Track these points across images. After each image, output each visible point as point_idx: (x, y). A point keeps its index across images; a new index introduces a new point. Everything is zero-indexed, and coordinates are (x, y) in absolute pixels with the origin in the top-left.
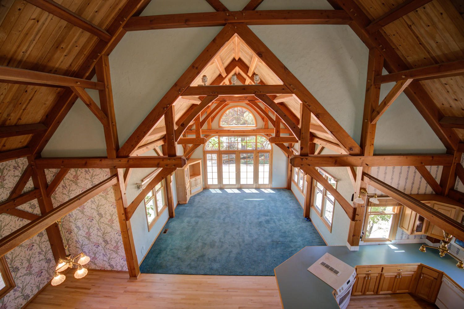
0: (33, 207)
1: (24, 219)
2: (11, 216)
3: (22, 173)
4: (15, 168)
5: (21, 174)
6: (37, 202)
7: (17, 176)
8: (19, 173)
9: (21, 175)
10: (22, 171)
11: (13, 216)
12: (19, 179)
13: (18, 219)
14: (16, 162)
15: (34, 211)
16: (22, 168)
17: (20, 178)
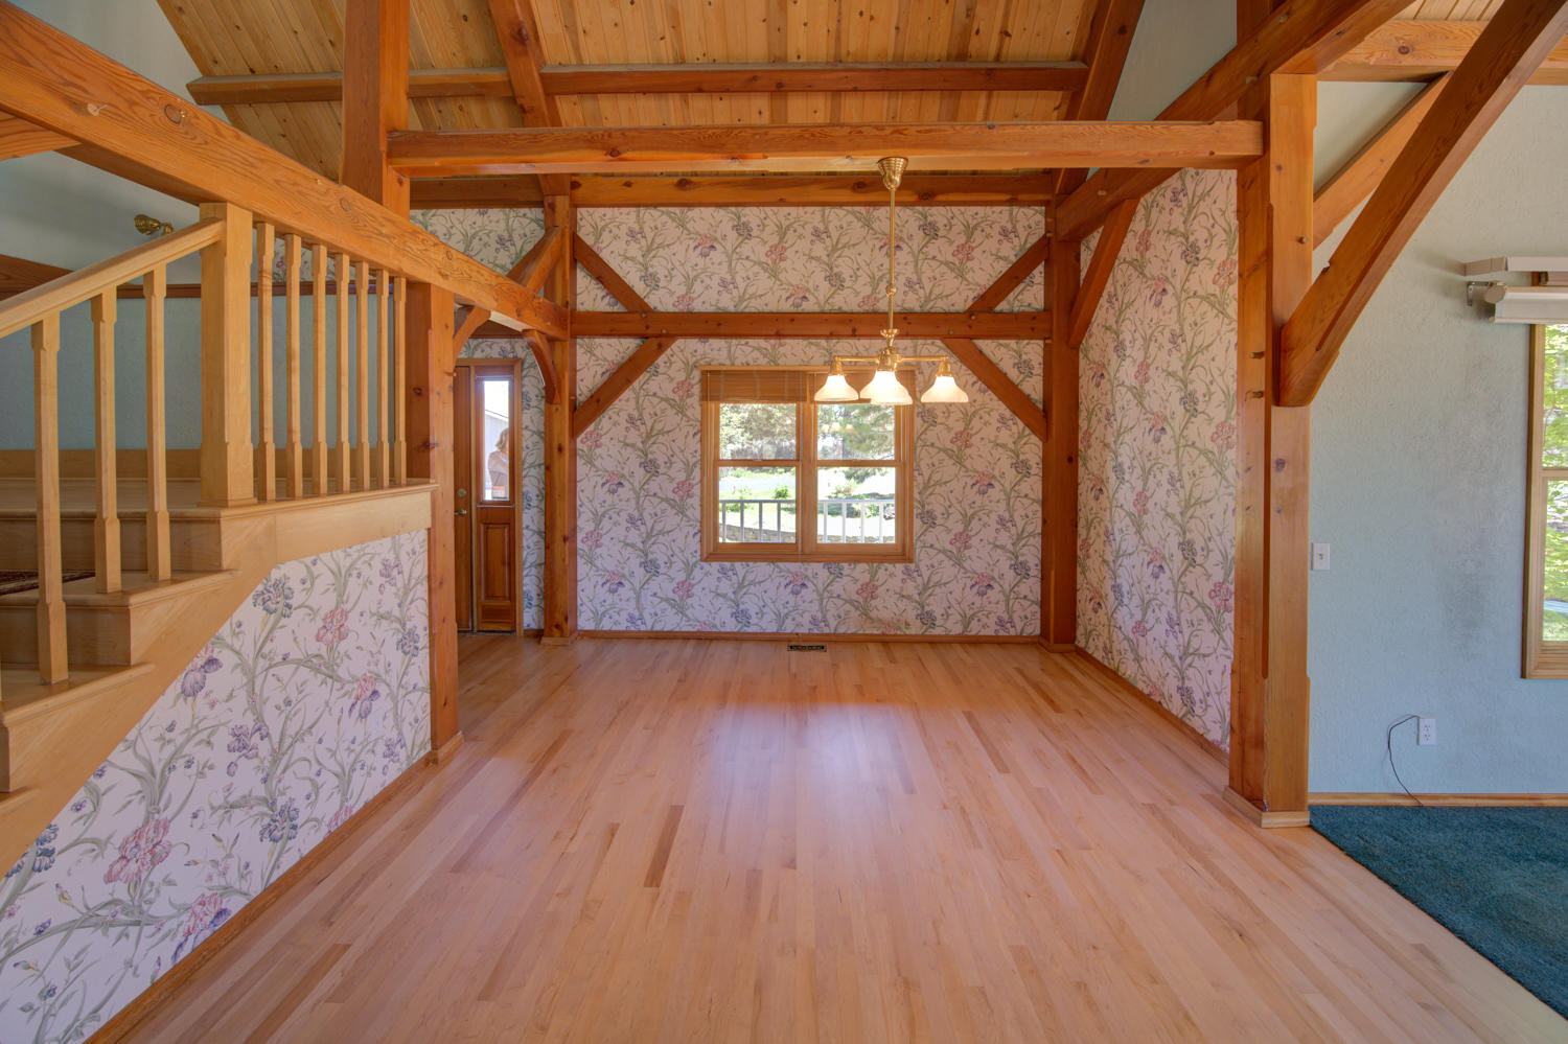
0: (1023, 366)
1: (990, 392)
2: (960, 364)
3: (1021, 254)
4: (1004, 233)
5: (1016, 255)
6: (1041, 360)
7: (1005, 259)
8: (1011, 252)
9: (1014, 260)
10: (1021, 250)
11: (964, 367)
12: (1006, 269)
13: (975, 383)
14: (1011, 218)
15: (1024, 383)
16: (1023, 240)
17: (1010, 266)
